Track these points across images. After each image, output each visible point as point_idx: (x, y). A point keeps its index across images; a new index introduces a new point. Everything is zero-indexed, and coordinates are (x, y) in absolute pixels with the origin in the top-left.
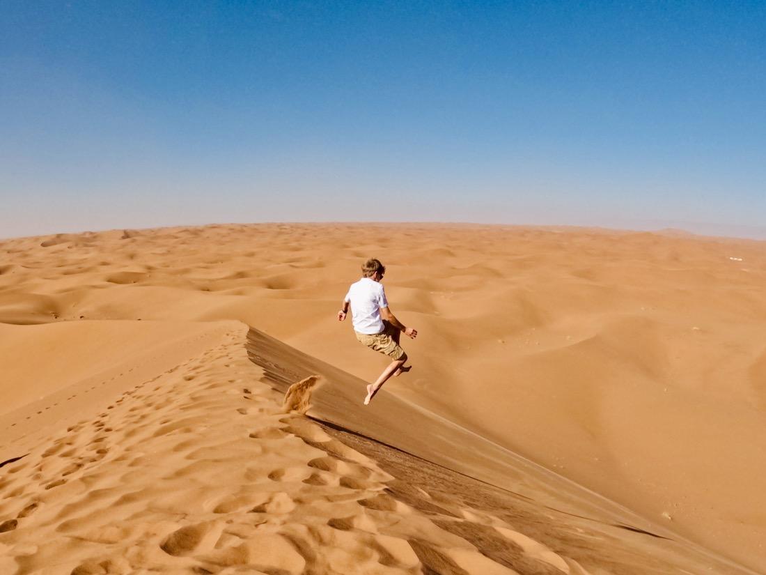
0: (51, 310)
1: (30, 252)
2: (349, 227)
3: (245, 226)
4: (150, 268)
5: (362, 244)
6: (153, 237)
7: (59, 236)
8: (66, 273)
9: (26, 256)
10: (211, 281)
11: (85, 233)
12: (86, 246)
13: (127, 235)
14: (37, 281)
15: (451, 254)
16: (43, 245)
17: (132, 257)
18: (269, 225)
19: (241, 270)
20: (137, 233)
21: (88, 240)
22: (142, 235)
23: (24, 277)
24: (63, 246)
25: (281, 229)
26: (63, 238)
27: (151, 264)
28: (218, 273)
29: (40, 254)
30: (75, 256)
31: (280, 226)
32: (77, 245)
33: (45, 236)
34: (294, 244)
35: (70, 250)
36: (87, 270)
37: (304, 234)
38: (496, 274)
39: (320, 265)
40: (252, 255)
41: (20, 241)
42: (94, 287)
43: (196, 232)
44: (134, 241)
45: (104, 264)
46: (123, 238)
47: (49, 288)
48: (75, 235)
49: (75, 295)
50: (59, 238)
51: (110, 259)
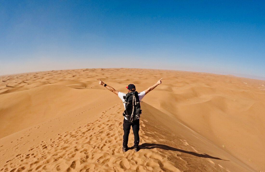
0: (85, 86)
1: (80, 72)
2: (153, 70)
3: (129, 69)
4: (107, 77)
5: (156, 74)
6: (108, 70)
7: (87, 69)
8: (88, 78)
9: (80, 73)
10: (121, 81)
11: (93, 69)
12: (93, 72)
13: (102, 70)
14: (82, 79)
15: (177, 78)
16: (83, 71)
17: (103, 74)
18: (135, 69)
19: (128, 79)
20: (104, 69)
21: (93, 70)
22: (105, 70)
23: (79, 78)
24: (88, 71)
25: (138, 70)
26: (88, 69)
27: (107, 76)
28: (122, 80)
29: (83, 73)
30: (90, 74)
31: (137, 69)
32: (91, 71)
33: (84, 69)
34: (140, 74)
35: (89, 72)
36: (93, 77)
37: (143, 71)
38: (188, 83)
39: (146, 79)
40: (130, 75)
41: (78, 70)
42: (94, 81)
43: (118, 70)
44: (104, 71)
45: (97, 76)
46: (101, 70)
47: (84, 81)
48: (91, 69)
49: (90, 83)
50: (87, 70)
51: (98, 75)
